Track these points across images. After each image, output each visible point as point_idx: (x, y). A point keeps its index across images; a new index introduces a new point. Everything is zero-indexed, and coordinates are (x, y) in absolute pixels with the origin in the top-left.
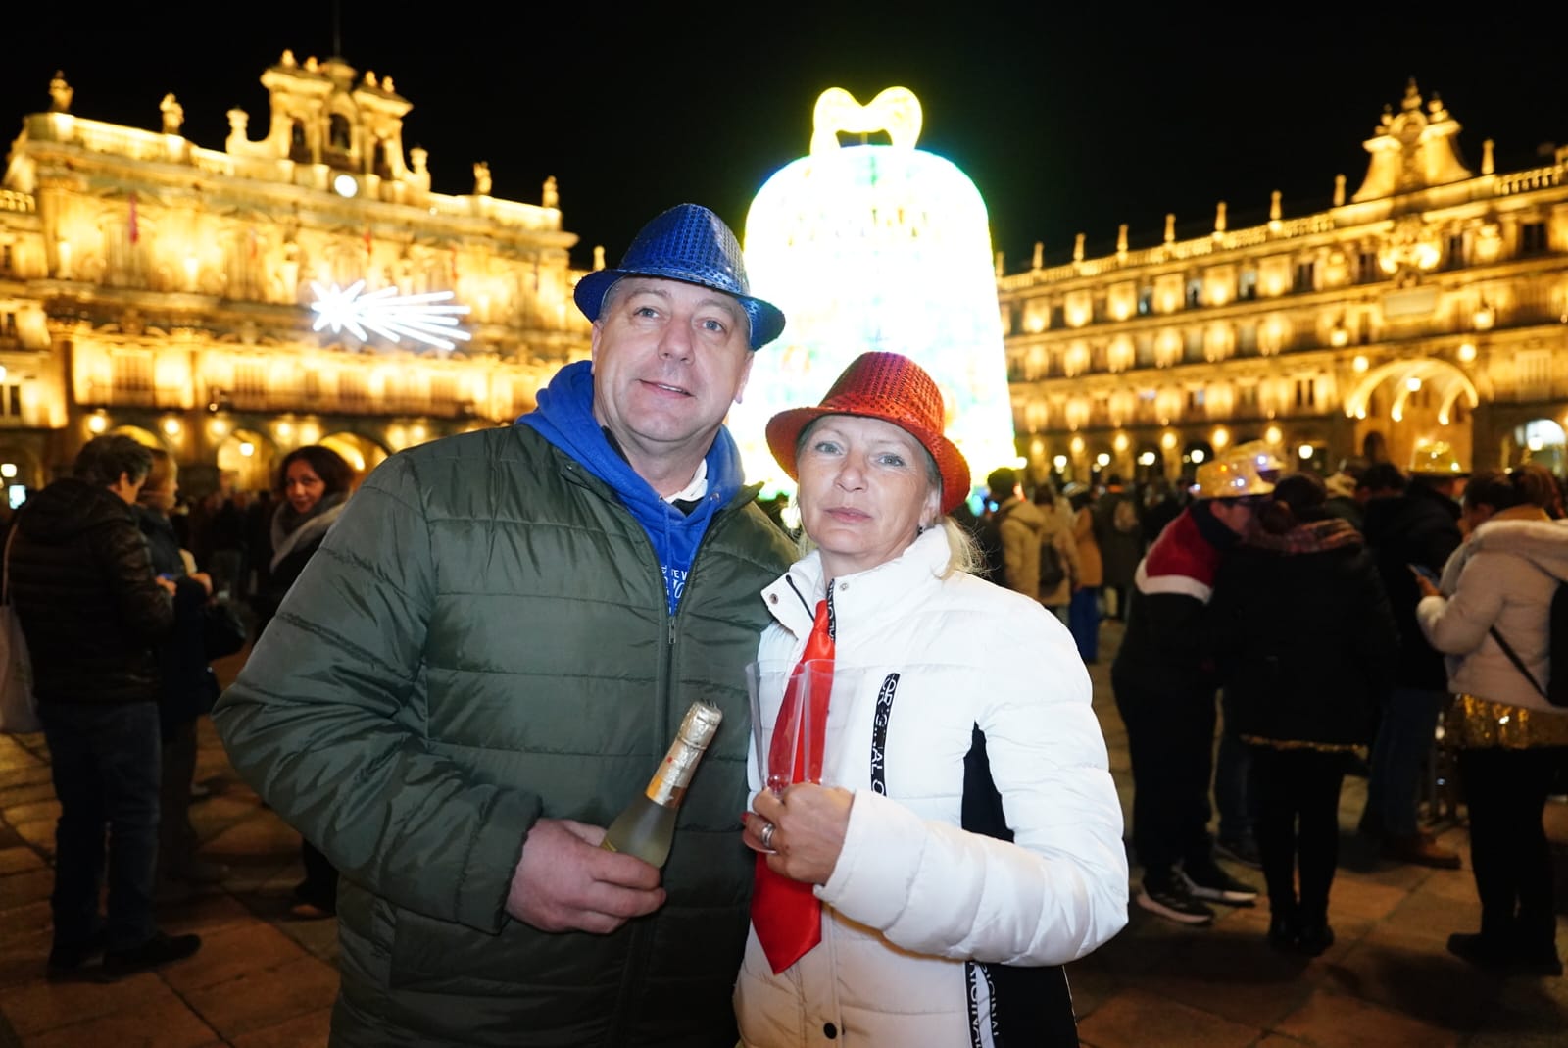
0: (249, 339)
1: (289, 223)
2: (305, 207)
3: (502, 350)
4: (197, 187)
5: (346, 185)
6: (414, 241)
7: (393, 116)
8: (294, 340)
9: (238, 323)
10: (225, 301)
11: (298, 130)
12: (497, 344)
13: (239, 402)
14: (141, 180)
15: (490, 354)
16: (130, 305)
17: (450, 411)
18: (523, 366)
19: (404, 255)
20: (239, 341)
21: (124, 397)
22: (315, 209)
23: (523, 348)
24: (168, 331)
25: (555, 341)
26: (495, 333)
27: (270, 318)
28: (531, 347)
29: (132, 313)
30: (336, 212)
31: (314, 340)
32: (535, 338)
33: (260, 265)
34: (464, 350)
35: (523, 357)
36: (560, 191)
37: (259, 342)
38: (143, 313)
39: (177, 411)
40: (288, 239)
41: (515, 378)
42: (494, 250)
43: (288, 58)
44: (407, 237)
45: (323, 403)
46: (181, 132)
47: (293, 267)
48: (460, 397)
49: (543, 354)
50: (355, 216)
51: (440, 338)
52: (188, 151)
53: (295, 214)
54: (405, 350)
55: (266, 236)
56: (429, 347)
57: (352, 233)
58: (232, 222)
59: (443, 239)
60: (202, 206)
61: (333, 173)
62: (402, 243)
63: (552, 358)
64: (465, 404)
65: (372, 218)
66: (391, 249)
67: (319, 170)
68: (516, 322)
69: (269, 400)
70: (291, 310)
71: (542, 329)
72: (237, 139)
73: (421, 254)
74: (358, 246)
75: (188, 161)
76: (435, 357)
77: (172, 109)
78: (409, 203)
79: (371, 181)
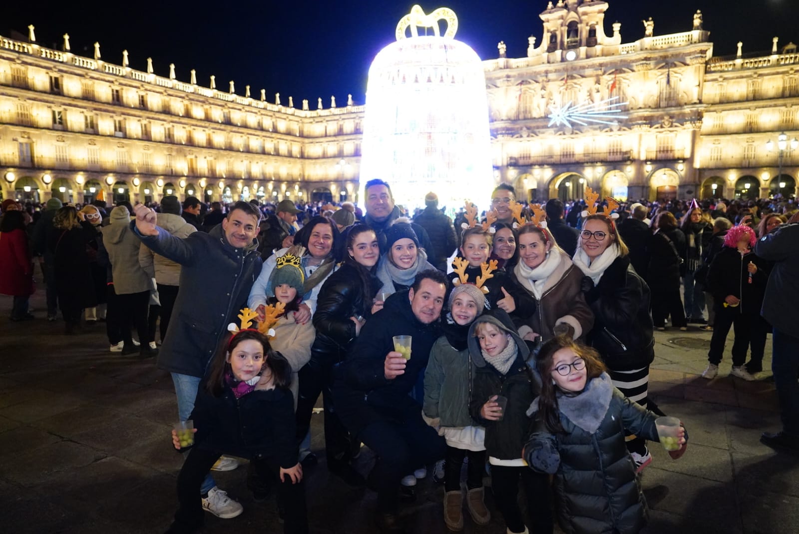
0: (525, 134)
1: (543, 81)
2: (551, 72)
3: (650, 121)
4: (508, 77)
5: (571, 55)
6: (604, 73)
7: (600, 12)
8: (543, 133)
9: (521, 129)
10: (515, 120)
11: (553, 37)
12: (645, 118)
13: (521, 162)
15: (640, 125)
17: (618, 157)
19: (598, 82)
20: (521, 136)
22: (556, 71)
23: (666, 118)
25: (687, 110)
26: (647, 113)
27: (533, 124)
28: (672, 117)
30: (566, 70)
31: (552, 131)
32: (674, 111)
33: (531, 102)
34: (627, 124)
35: (667, 123)
36: (702, 18)
37: (528, 136)
40: (543, 88)
41: (661, 135)
42: (652, 66)
43: (550, 5)
44: (600, 72)
45: (555, 159)
46: (505, 55)
47: (544, 100)
48: (624, 150)
49: (682, 120)
50: (574, 69)
51: (611, 121)
52: (507, 62)
53: (546, 76)
54: (595, 129)
55: (534, 90)
56: (606, 126)
57: (572, 77)
58: (523, 86)
59: (620, 68)
60: (510, 83)
61: (565, 52)
62: (597, 76)
63: (686, 121)
64: (626, 153)
65: (583, 68)
66: (592, 80)
67: (558, 52)
68: (663, 104)
69: (532, 160)
70: (540, 120)
71: (679, 105)
72: (531, 49)
73: (607, 79)
74: (575, 84)
75: (507, 67)
76: (611, 130)
77: (502, 47)
78: (604, 54)
79: (583, 50)
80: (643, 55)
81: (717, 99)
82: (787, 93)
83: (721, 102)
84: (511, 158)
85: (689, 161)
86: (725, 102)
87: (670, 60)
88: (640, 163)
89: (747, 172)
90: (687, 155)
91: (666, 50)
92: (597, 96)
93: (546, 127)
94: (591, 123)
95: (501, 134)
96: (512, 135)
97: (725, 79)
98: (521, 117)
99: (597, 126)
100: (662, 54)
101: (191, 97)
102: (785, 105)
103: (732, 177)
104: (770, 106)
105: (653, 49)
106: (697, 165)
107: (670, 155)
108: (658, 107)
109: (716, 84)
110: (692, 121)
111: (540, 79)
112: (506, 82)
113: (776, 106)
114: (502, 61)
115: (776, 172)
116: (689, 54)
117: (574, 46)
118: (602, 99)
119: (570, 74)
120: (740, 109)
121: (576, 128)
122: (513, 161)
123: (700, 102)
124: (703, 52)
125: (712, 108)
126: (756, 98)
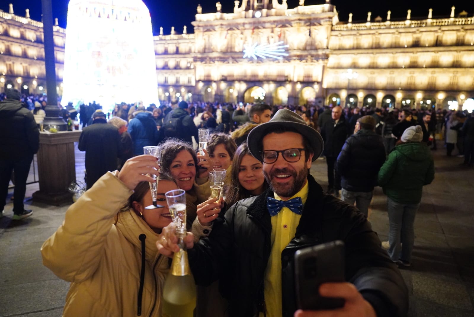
0: (231, 61)
2: (246, 24)
3: (301, 58)
4: (222, 25)
5: (258, 14)
6: (276, 26)
8: (241, 61)
9: (228, 58)
10: (224, 52)
11: (249, 2)
12: (298, 56)
13: (228, 79)
14: (211, 26)
15: (295, 60)
16: (208, 57)
17: (283, 79)
18: (309, 63)
19: (272, 32)
20: (229, 63)
21: (206, 78)
22: (250, 23)
23: (309, 56)
24: (214, 62)
25: (320, 52)
26: (298, 53)
27: (236, 56)
28: (312, 56)
29: (208, 58)
30: (254, 23)
31: (246, 60)
32: (313, 53)
33: (235, 42)
34: (288, 59)
35: (309, 60)
37: (233, 63)
38: (210, 58)
39: (215, 82)
40: (242, 33)
41: (306, 67)
42: (302, 24)
44: (274, 26)
45: (248, 78)
46: (221, 11)
47: (242, 41)
48: (286, 75)
49: (317, 58)
50: (259, 23)
51: (279, 56)
52: (222, 16)
53: (244, 26)
54: (270, 61)
55: (237, 34)
56: (276, 59)
57: (258, 28)
58: (229, 32)
59: (285, 24)
60: (223, 29)
61: (254, 12)
62: (272, 28)
63: (320, 59)
64: (287, 77)
65: (264, 22)
66: (269, 30)
67: (251, 12)
68: (308, 48)
69: (235, 78)
70: (239, 53)
71: (316, 49)
72: (236, 9)
73: (278, 30)
74: (260, 32)
75: (222, 18)
76: (279, 62)
77: (219, 6)
78: (276, 15)
79: (265, 11)
80: (298, 17)
81: (337, 47)
82: (374, 46)
83: (340, 49)
84: (223, 76)
85: (320, 83)
86: (341, 49)
87: (312, 21)
88: (294, 83)
89: (351, 92)
90: (319, 80)
91: (310, 15)
92: (271, 40)
93: (242, 58)
94: (267, 57)
95: (217, 60)
96: (224, 61)
97: (342, 35)
98: (229, 50)
99: (271, 59)
100: (308, 17)
101: (9, 22)
102: (372, 53)
103: (344, 94)
104: (365, 53)
105: (303, 14)
106: (325, 86)
107: (310, 79)
108: (305, 49)
109: (337, 38)
110: (323, 59)
111: (241, 27)
112: (220, 29)
113: (368, 53)
114: (218, 15)
115: (367, 93)
116: (323, 19)
117: (260, 8)
118: (275, 42)
119: (257, 26)
120: (349, 54)
121: (259, 59)
122: (224, 78)
123: (328, 48)
124: (330, 18)
125: (335, 52)
126: (358, 48)
